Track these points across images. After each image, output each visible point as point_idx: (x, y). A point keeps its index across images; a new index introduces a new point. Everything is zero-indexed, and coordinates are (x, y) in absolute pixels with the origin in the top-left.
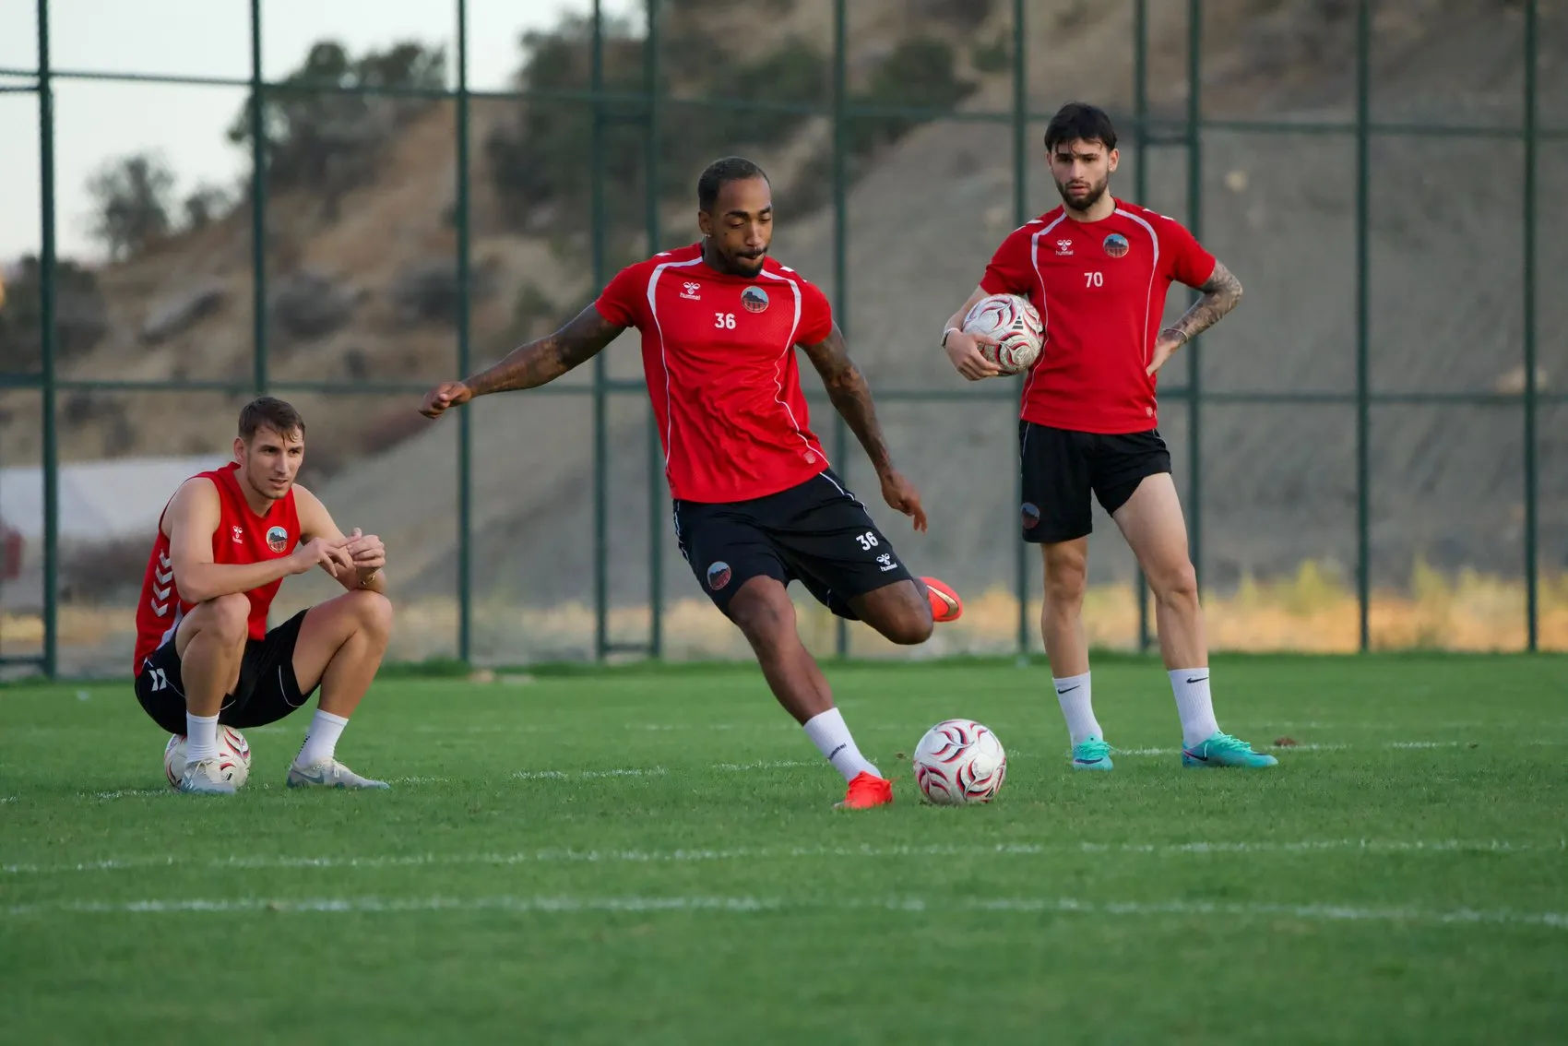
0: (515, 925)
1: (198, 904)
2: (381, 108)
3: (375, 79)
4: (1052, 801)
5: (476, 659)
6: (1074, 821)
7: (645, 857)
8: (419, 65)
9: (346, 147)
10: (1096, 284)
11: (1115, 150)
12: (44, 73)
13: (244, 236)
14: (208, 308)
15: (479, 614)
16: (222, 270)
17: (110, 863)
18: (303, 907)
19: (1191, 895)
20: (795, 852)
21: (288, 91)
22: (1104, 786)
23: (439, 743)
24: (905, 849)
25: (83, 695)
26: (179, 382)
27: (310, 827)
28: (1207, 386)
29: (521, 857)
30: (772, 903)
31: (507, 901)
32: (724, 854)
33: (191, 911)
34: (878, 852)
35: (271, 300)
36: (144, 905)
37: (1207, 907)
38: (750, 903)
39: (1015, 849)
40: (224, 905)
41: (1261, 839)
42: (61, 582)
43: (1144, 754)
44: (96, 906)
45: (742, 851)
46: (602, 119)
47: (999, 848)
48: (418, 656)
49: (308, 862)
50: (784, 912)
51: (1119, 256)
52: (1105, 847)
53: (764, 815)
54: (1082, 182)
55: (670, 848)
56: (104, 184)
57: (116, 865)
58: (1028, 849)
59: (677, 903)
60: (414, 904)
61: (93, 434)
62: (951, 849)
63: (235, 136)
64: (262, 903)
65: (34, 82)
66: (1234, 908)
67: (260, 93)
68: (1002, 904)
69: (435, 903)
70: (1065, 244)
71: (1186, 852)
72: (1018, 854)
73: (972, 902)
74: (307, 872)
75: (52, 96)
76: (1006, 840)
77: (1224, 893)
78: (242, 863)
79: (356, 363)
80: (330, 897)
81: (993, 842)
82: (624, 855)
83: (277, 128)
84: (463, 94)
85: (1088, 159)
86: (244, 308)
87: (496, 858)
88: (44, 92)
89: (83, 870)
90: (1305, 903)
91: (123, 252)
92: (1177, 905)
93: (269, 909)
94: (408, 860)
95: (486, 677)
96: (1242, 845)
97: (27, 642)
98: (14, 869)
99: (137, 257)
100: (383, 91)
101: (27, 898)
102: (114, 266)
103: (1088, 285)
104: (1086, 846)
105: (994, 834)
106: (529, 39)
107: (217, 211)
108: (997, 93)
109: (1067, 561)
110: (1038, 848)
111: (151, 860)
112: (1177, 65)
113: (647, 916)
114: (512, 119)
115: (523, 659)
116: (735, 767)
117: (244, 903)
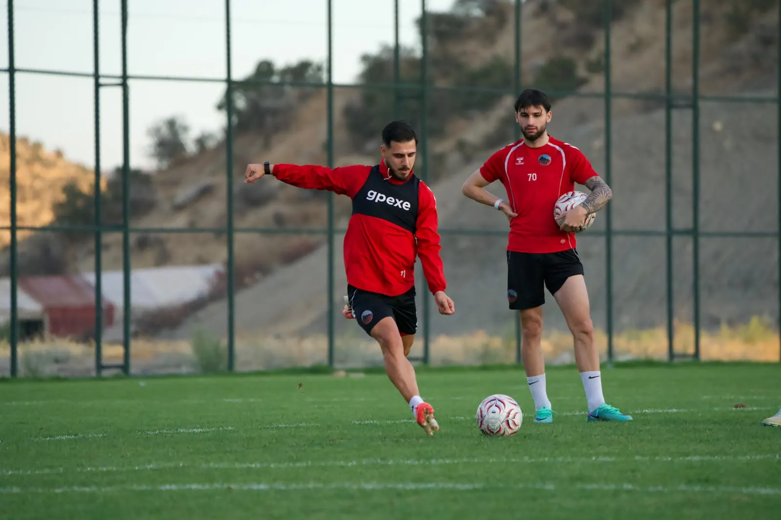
0: (351, 497)
1: (194, 486)
2: (291, 92)
3: (289, 78)
4: (621, 435)
5: (337, 365)
6: (632, 445)
7: (417, 463)
8: (310, 72)
9: (274, 112)
10: (533, 179)
11: (550, 111)
12: (125, 77)
13: (223, 157)
14: (206, 192)
15: (338, 343)
16: (213, 174)
17: (151, 466)
18: (245, 488)
19: (689, 482)
20: (491, 461)
21: (246, 85)
22: (648, 428)
23: (316, 406)
24: (546, 459)
25: (142, 383)
26: (192, 228)
27: (251, 448)
28: (702, 228)
29: (354, 463)
30: (478, 486)
31: (347, 485)
32: (456, 461)
33: (190, 489)
34: (533, 460)
35: (236, 188)
36: (168, 487)
37: (697, 488)
38: (469, 486)
39: (602, 459)
40: (207, 487)
41: (726, 454)
42: (132, 328)
43: (668, 412)
44: (144, 487)
45: (465, 460)
46: (400, 97)
47: (594, 458)
48: (308, 364)
49: (250, 465)
50: (485, 490)
51: (545, 165)
52: (647, 458)
53: (476, 442)
54: (533, 126)
55: (429, 459)
56: (157, 131)
57: (155, 467)
58: (608, 459)
59: (431, 486)
60: (301, 486)
61: (150, 255)
62: (569, 459)
63: (220, 107)
64: (225, 486)
65: (119, 81)
66: (711, 488)
67: (232, 86)
68: (594, 486)
69: (311, 485)
70: (520, 159)
71: (688, 460)
72: (603, 462)
73: (579, 486)
74: (249, 470)
75: (128, 88)
76: (597, 455)
77: (707, 481)
78: (217, 466)
79: (279, 219)
80: (259, 483)
81: (590, 456)
82: (406, 462)
83: (241, 103)
84: (330, 85)
85: (536, 115)
86: (223, 192)
87: (342, 463)
88: (124, 86)
89: (138, 470)
90: (747, 486)
91: (165, 164)
92: (683, 487)
93: (229, 488)
94: (298, 464)
95: (342, 374)
96: (716, 457)
97: (116, 357)
98: (105, 469)
99: (171, 168)
100: (292, 84)
101: (110, 484)
102: (160, 171)
103: (529, 180)
104: (637, 458)
105: (591, 452)
106: (365, 58)
107: (211, 144)
108: (597, 83)
109: (530, 318)
110: (613, 459)
111: (172, 465)
112: (688, 69)
113: (416, 492)
114: (356, 98)
115: (359, 365)
116: (462, 418)
117: (217, 485)
